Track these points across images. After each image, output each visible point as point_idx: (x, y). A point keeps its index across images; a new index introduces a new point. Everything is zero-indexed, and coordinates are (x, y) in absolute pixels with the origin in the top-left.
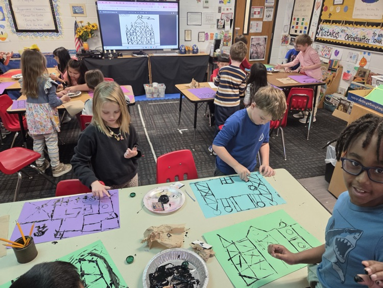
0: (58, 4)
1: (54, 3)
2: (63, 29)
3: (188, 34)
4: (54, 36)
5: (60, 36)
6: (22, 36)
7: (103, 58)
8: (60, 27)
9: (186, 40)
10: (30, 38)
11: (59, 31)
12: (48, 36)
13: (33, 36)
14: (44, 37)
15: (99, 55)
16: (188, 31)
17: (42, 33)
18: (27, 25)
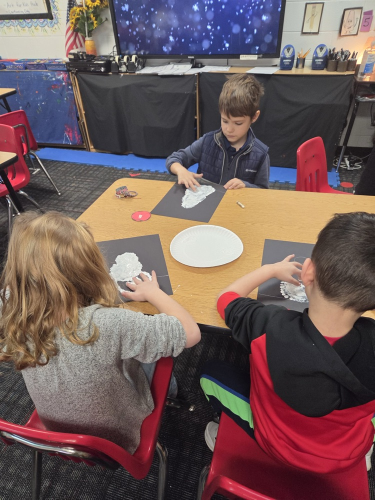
2: (59, 12)
3: (313, 15)
4: (46, 27)
5: (56, 26)
6: (5, 27)
7: (111, 73)
8: (54, 7)
9: (304, 31)
10: (15, 30)
11: (54, 16)
12: (38, 27)
13: (18, 26)
14: (33, 27)
15: (101, 66)
16: (314, 5)
17: (30, 20)
18: (8, 5)
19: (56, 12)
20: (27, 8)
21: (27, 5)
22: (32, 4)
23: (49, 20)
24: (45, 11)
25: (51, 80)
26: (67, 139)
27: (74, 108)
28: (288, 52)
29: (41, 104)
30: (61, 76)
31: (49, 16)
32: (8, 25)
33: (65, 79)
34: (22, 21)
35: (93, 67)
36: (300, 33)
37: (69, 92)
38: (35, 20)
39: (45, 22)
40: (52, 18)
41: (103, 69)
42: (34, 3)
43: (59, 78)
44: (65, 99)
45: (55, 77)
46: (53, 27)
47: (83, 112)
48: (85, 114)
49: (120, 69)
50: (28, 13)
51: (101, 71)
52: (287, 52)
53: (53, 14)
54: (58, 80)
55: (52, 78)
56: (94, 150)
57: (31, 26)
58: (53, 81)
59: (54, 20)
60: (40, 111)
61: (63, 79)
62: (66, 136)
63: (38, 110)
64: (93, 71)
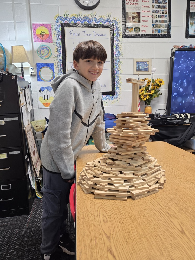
0: (121, 60)
1: (115, 58)
4: (108, 100)
5: (115, 100)
8: (117, 88)
19: (118, 91)
53: (115, 92)
59: (115, 96)
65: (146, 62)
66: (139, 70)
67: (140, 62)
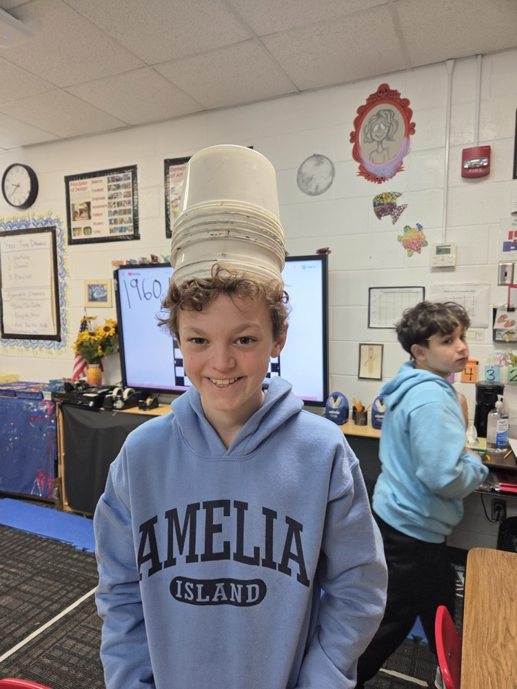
0: (68, 282)
1: (60, 280)
2: (69, 335)
3: (371, 358)
4: (52, 350)
5: (63, 349)
6: (9, 346)
7: (102, 409)
8: (64, 330)
9: (361, 376)
10: (18, 350)
11: (62, 339)
12: (43, 348)
13: (22, 346)
14: (38, 348)
15: (90, 399)
16: (371, 346)
17: (36, 341)
18: (16, 325)
19: (65, 334)
20: (35, 329)
21: (36, 326)
22: (41, 325)
23: (56, 342)
24: (53, 332)
25: (32, 411)
26: (37, 487)
27: (53, 448)
28: (335, 401)
29: (13, 439)
30: (45, 407)
31: (57, 338)
32: (13, 344)
33: (49, 411)
34: (27, 341)
35: (80, 400)
36: (357, 377)
37: (50, 427)
38: (41, 341)
39: (52, 344)
40: (59, 340)
41: (91, 404)
42: (44, 324)
43: (42, 409)
44: (44, 435)
45: (37, 408)
46: (59, 349)
47: (63, 454)
48: (65, 457)
49: (115, 405)
50: (35, 334)
51: (88, 406)
52: (333, 401)
53: (62, 336)
54: (40, 412)
55: (33, 408)
56: (69, 509)
57: (37, 346)
58: (34, 412)
59: (62, 343)
60: (10, 448)
61: (47, 410)
62: (36, 483)
63: (8, 446)
64: (80, 405)
65: (102, 286)
66: (92, 299)
67: (94, 286)
